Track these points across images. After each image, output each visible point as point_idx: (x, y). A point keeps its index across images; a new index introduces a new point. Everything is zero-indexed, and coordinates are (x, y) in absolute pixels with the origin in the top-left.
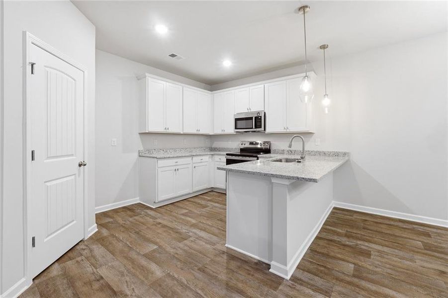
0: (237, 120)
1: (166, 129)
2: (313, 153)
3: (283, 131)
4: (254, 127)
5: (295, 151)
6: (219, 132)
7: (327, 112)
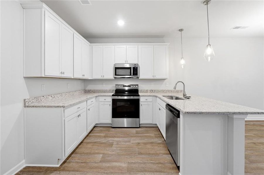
0: (116, 68)
1: (62, 73)
2: (165, 91)
3: (152, 78)
4: (132, 74)
5: (155, 90)
6: (99, 77)
7: (183, 68)
